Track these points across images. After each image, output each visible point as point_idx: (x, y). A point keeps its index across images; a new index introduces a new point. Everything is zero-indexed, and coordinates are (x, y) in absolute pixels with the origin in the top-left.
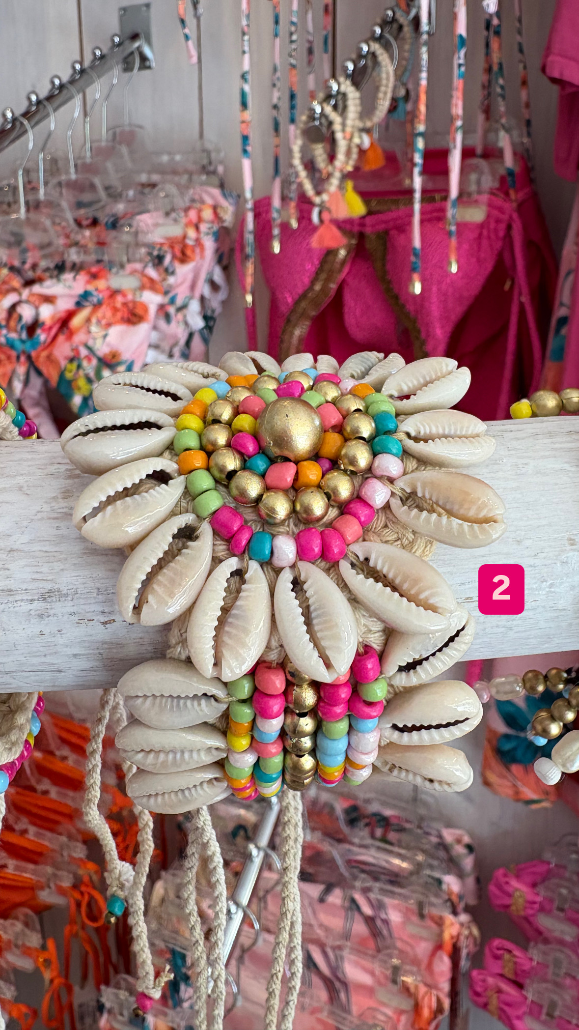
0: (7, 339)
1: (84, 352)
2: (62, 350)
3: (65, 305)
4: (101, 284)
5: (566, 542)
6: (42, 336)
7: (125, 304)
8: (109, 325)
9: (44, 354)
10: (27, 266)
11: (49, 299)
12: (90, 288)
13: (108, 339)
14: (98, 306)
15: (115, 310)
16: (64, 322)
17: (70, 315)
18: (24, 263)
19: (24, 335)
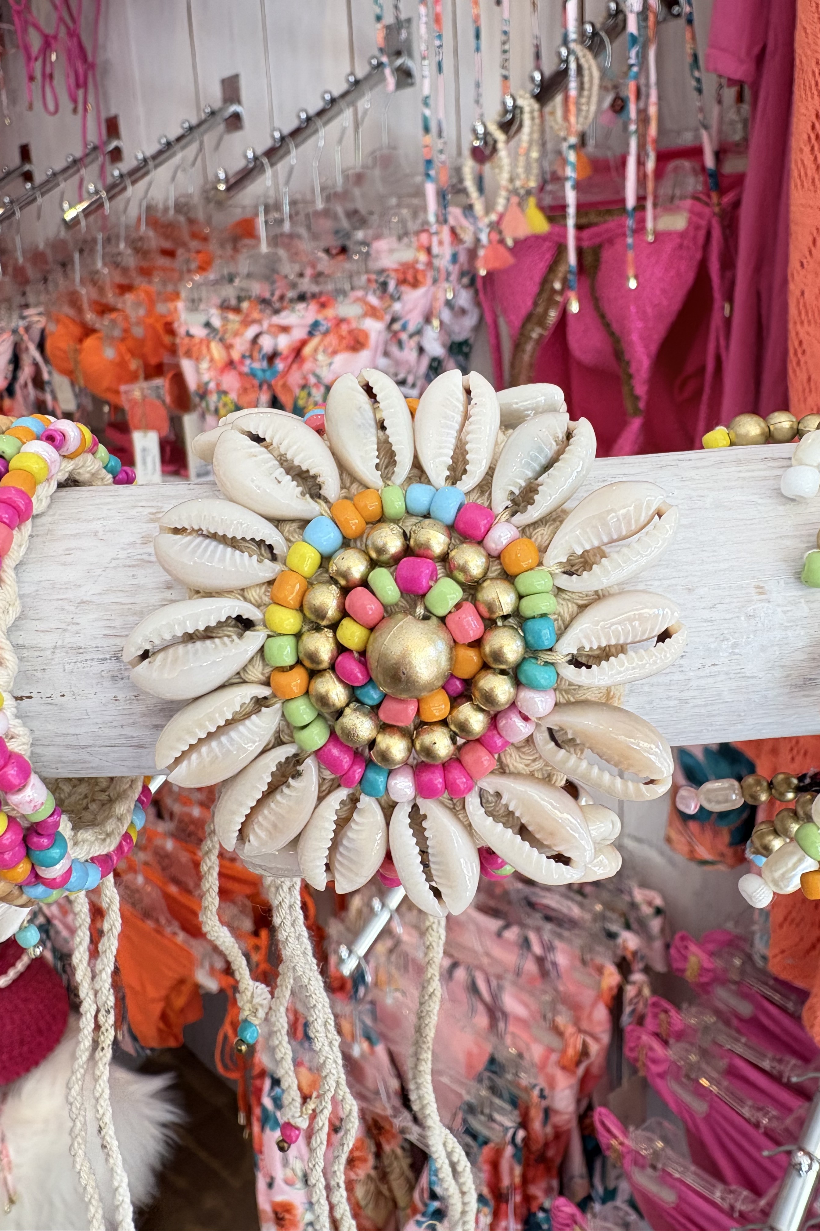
0: (252, 369)
1: (312, 380)
2: (295, 378)
3: (299, 334)
4: (330, 313)
5: (753, 591)
6: (280, 365)
7: (350, 332)
8: (335, 353)
9: (280, 383)
10: (275, 298)
11: (285, 329)
12: (320, 318)
13: (333, 367)
14: (326, 333)
15: (341, 338)
16: (297, 352)
17: (303, 343)
18: (272, 295)
19: (265, 364)
